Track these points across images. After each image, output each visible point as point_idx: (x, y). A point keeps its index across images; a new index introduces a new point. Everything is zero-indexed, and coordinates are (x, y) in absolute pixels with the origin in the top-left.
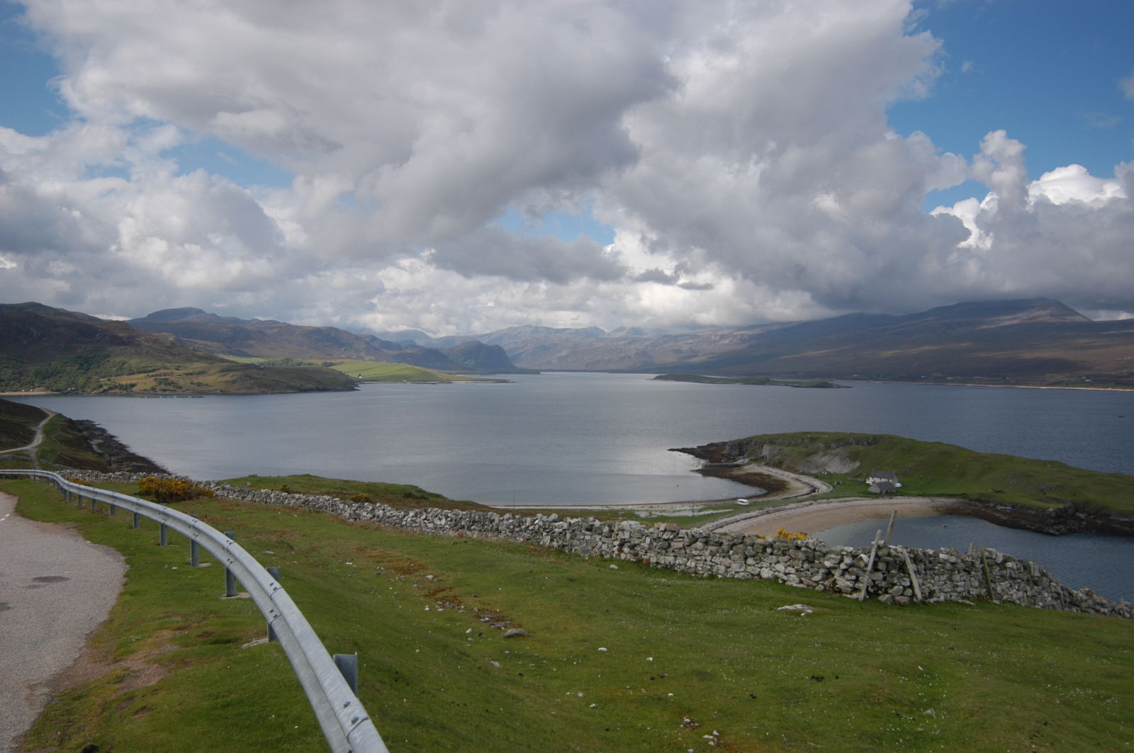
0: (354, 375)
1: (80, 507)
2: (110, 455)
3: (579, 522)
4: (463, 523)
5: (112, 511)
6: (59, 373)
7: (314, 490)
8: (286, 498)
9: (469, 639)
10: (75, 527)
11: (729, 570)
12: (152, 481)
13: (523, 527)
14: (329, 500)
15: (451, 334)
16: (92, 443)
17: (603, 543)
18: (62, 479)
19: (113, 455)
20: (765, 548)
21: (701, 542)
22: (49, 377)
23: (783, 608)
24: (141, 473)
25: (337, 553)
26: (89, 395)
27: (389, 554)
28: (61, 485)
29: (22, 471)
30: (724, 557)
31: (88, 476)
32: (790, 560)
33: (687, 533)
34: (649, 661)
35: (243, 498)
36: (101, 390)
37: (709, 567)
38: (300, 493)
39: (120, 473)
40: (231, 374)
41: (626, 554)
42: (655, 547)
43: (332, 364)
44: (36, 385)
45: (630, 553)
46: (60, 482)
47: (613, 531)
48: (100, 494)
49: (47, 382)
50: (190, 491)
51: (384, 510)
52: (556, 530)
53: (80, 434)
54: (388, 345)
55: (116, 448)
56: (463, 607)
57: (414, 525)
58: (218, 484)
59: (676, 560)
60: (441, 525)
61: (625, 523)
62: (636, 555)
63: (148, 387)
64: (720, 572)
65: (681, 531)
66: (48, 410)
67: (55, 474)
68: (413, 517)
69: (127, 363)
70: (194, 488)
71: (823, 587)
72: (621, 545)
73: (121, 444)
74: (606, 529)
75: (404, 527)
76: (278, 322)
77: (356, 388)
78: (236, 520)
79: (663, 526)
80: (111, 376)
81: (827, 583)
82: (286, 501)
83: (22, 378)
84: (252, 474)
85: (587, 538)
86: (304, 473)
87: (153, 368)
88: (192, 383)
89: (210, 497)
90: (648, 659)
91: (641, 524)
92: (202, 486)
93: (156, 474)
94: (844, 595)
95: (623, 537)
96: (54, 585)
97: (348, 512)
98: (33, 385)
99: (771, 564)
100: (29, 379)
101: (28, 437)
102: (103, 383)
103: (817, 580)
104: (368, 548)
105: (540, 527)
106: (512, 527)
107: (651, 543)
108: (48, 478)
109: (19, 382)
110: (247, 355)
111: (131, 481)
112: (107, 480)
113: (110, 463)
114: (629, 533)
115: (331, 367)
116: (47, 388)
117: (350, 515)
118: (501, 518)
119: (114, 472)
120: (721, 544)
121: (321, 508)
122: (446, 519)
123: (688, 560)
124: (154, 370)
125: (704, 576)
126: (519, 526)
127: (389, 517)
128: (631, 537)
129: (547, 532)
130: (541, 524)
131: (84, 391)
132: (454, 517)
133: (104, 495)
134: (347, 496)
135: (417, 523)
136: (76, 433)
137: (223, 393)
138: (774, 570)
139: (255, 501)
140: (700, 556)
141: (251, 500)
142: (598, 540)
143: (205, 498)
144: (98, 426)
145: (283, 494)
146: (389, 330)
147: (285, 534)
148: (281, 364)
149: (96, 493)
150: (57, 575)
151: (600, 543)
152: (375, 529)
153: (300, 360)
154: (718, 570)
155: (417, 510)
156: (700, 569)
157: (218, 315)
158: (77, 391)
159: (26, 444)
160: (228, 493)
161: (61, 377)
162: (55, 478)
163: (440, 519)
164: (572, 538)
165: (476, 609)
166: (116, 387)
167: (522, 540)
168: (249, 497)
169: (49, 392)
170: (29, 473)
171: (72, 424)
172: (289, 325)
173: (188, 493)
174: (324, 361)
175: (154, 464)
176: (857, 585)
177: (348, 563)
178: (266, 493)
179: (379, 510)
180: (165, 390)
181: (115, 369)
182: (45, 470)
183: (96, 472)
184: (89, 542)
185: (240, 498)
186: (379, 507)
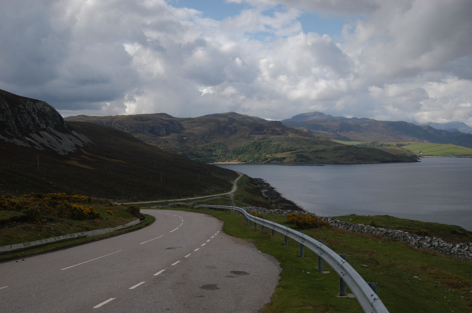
0: (416, 152)
1: (255, 230)
2: (272, 199)
5: (272, 233)
6: (245, 151)
7: (391, 225)
8: (374, 230)
10: (253, 242)
12: (294, 215)
14: (401, 233)
16: (262, 191)
18: (246, 213)
19: (273, 199)
22: (240, 154)
24: (288, 211)
25: (408, 269)
26: (261, 164)
27: (443, 273)
28: (246, 216)
29: (226, 207)
31: (260, 211)
35: (347, 228)
36: (267, 161)
38: (382, 227)
39: (277, 210)
40: (340, 152)
43: (402, 145)
44: (234, 158)
46: (245, 214)
49: (239, 156)
50: (316, 223)
51: (438, 242)
53: (256, 186)
54: (440, 132)
55: (275, 195)
57: (459, 253)
58: (332, 219)
63: (292, 160)
66: (239, 172)
67: (242, 209)
68: (459, 248)
69: (281, 145)
70: (318, 221)
73: (278, 193)
75: (453, 255)
76: (368, 119)
77: (418, 160)
78: (343, 242)
80: (272, 153)
82: (374, 232)
83: (226, 154)
86: (384, 215)
87: (295, 148)
88: (317, 157)
89: (328, 227)
92: (323, 220)
93: (297, 211)
96: (241, 277)
97: (414, 242)
98: (232, 158)
100: (229, 155)
101: (229, 188)
102: (267, 157)
104: (428, 267)
108: (239, 211)
109: (225, 157)
110: (349, 140)
111: (283, 215)
112: (270, 213)
113: (271, 203)
115: (402, 147)
116: (239, 160)
117: (415, 243)
119: (274, 209)
121: (396, 238)
124: (296, 149)
127: (442, 247)
131: (258, 162)
133: (269, 223)
134: (412, 230)
135: (461, 252)
136: (254, 185)
137: (336, 163)
139: (355, 231)
141: (352, 230)
143: (325, 227)
144: (265, 182)
145: (372, 228)
146: (438, 122)
147: (373, 253)
148: (370, 145)
149: (264, 222)
150: (243, 271)
152: (433, 255)
153: (382, 143)
155: (462, 244)
157: (332, 116)
158: (256, 161)
159: (229, 191)
160: (338, 225)
161: (246, 154)
162: (242, 212)
168: (351, 228)
169: (240, 162)
170: (229, 208)
171: (252, 181)
172: (375, 121)
173: (315, 224)
174: (397, 143)
175: (295, 205)
177: (415, 277)
178: (361, 226)
179: (435, 242)
180: (302, 161)
181: (274, 149)
182: (237, 206)
183: (264, 209)
184: (260, 251)
185: (346, 229)
186: (435, 239)
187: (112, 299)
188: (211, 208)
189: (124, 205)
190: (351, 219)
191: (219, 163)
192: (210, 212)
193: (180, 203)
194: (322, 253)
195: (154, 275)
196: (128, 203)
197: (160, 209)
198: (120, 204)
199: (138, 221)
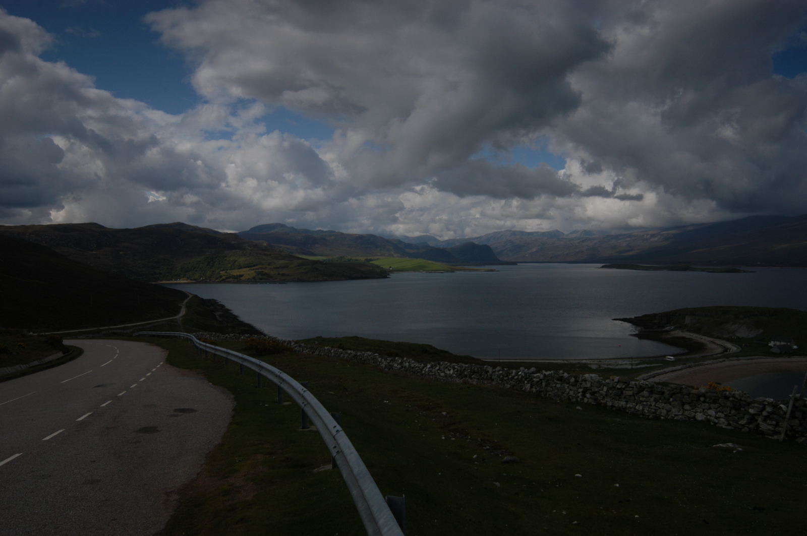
0: (386, 267)
1: (206, 359)
2: (227, 322)
3: (552, 374)
4: (466, 373)
5: (226, 362)
6: (195, 268)
7: (361, 347)
8: (342, 353)
9: (476, 463)
10: (202, 373)
11: (669, 413)
12: (253, 340)
13: (510, 377)
14: (371, 355)
15: (451, 238)
16: (216, 314)
17: (571, 390)
18: (196, 339)
19: (229, 322)
20: (699, 396)
21: (647, 391)
22: (189, 271)
23: (718, 445)
24: (246, 335)
25: (377, 393)
26: (214, 282)
27: (414, 395)
28: (195, 343)
29: (172, 333)
30: (665, 403)
31: (213, 337)
32: (719, 407)
33: (635, 384)
34: (616, 487)
35: (313, 353)
37: (653, 410)
38: (351, 350)
39: (233, 335)
40: (305, 267)
41: (588, 398)
42: (611, 394)
43: (371, 260)
44: (182, 276)
45: (591, 398)
46: (194, 341)
47: (578, 381)
48: (219, 350)
49: (188, 274)
50: (278, 347)
51: (409, 363)
52: (534, 379)
53: (208, 308)
54: (409, 246)
55: (231, 318)
56: (469, 437)
57: (431, 374)
58: (296, 342)
59: (627, 404)
60: (450, 374)
61: (587, 375)
62: (596, 400)
63: (251, 277)
64: (662, 414)
65: (631, 382)
66: (188, 292)
67: (192, 336)
68: (429, 368)
69: (237, 261)
70: (280, 345)
71: (748, 430)
72: (584, 392)
73: (234, 315)
74: (573, 380)
75: (424, 375)
76: (335, 232)
77: (388, 276)
79: (616, 379)
80: (227, 270)
81: (751, 426)
82: (342, 356)
83: (173, 272)
84: (319, 336)
85: (558, 386)
86: (353, 336)
87: (254, 264)
88: (279, 274)
89: (291, 352)
90: (615, 485)
91: (600, 377)
92: (286, 344)
93: (256, 336)
94: (766, 436)
95: (586, 386)
96: (187, 415)
97: (384, 364)
98: (180, 276)
99: (704, 410)
100: (176, 272)
101: (177, 312)
102: (222, 274)
103: (742, 423)
104: (399, 390)
105: (522, 377)
106: (501, 377)
107: (607, 391)
108: (188, 338)
109: (171, 275)
110: (314, 255)
111: (240, 340)
112: (225, 339)
113: (227, 327)
114: (590, 383)
115: (371, 262)
116: (188, 278)
117: (386, 365)
118: (494, 370)
119: (229, 334)
120: (663, 393)
121: (365, 360)
122: (454, 370)
123: (637, 404)
124: (254, 266)
125: (650, 417)
126: (507, 376)
127: (413, 368)
128: (591, 386)
129: (528, 381)
130: (523, 374)
131: (210, 280)
132: (459, 368)
133: (222, 350)
134: (383, 352)
135: (432, 372)
136: (206, 307)
137: (300, 280)
138: (706, 414)
139: (321, 355)
140: (646, 401)
141: (318, 355)
142: (566, 387)
143: (288, 352)
144: (220, 303)
145: (340, 350)
146: (410, 235)
147: (341, 379)
148: (337, 260)
149: (216, 350)
150: (189, 408)
151: (568, 390)
153: (349, 257)
154: (661, 413)
155: (433, 363)
156: (646, 411)
157: (296, 228)
158: (208, 280)
159: (175, 315)
160: (303, 349)
161: (196, 271)
162: (191, 338)
163: (449, 370)
164: (546, 386)
165: (479, 440)
166: (230, 277)
167: (509, 386)
168: (317, 352)
169: (189, 281)
170: (176, 335)
171: (204, 302)
172: (342, 234)
173: (277, 349)
174: (366, 258)
175: (255, 328)
176: (777, 429)
177: (385, 402)
178: (328, 349)
179: (406, 363)
180: (261, 279)
181: (229, 265)
182: (186, 332)
183: (218, 334)
184: (211, 384)
185: (311, 353)
186: (406, 360)
187: (17, 455)
188: (154, 336)
189: (42, 335)
190: (317, 342)
191: (164, 282)
192: (151, 340)
193: (115, 331)
194: (281, 382)
195: (78, 420)
196: (47, 333)
197: (90, 339)
198: (36, 334)
199: (60, 354)
